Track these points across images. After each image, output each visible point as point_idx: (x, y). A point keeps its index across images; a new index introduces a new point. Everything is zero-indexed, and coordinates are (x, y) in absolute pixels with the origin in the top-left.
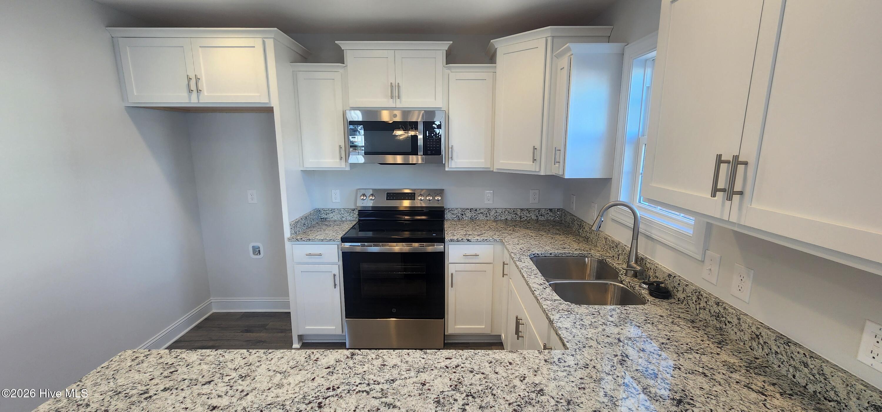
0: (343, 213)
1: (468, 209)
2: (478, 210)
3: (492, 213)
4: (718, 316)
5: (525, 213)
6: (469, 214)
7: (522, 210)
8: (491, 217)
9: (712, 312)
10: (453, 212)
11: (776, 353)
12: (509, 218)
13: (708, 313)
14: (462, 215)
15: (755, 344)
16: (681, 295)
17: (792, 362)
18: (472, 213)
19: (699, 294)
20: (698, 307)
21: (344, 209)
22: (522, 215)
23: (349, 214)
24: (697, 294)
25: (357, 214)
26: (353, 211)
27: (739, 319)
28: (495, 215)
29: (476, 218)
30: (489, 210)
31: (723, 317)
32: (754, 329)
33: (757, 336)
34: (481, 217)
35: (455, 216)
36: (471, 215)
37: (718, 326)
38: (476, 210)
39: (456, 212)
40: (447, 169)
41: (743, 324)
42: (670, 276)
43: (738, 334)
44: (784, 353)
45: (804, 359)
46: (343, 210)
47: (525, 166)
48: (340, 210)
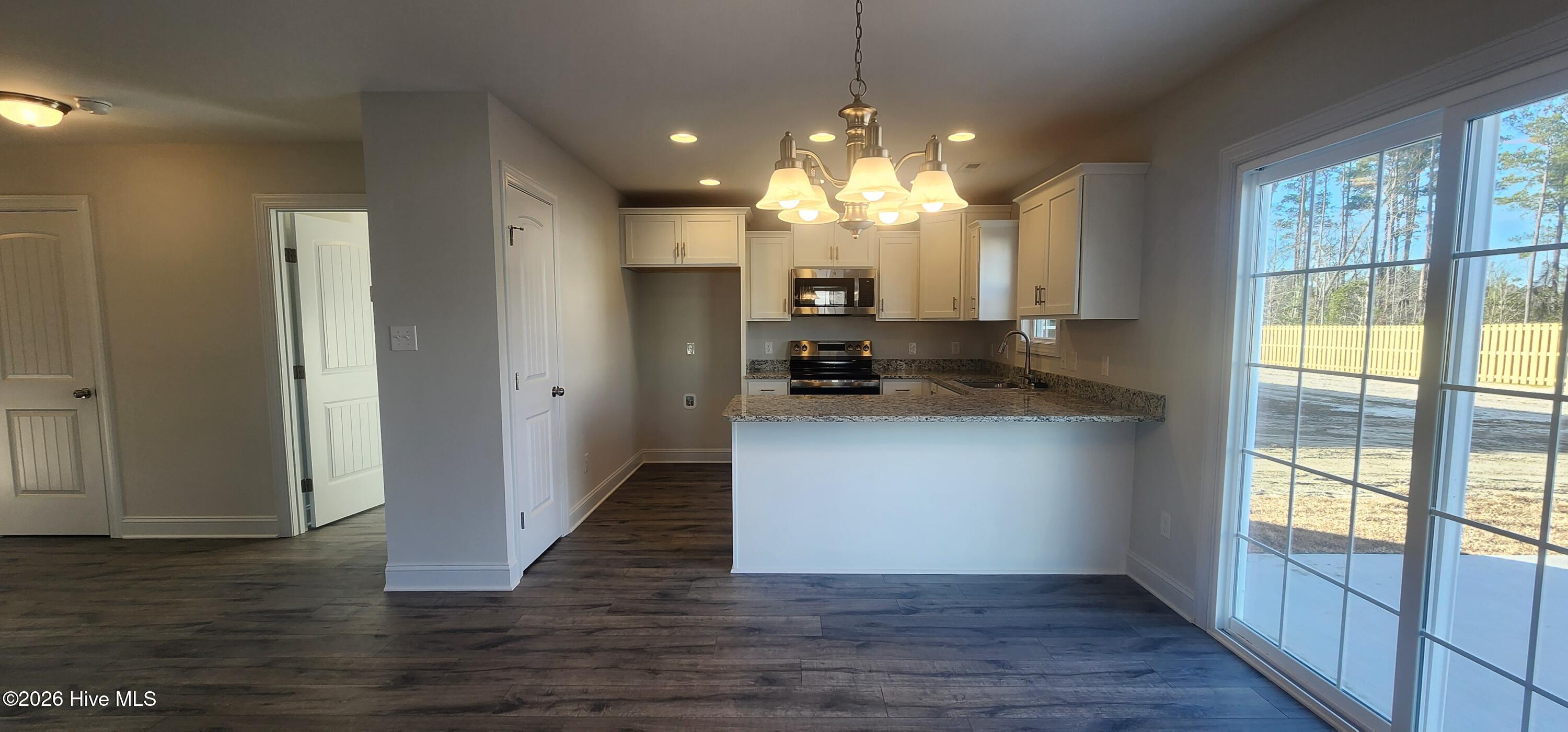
47: (947, 313)
48: (773, 361)
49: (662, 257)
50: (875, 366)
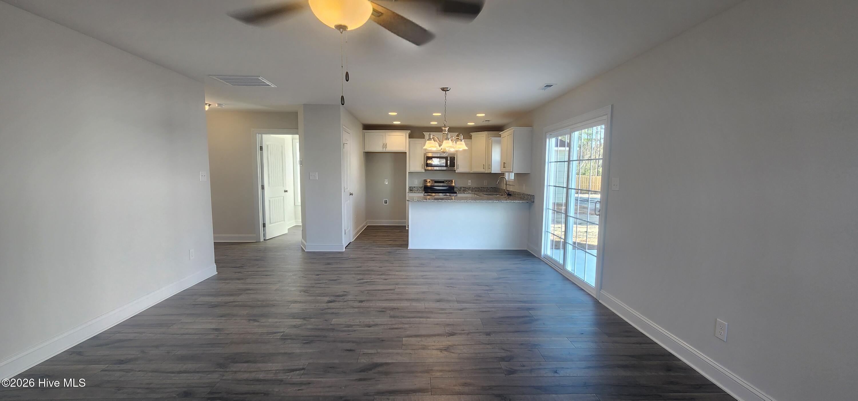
3: (471, 188)
6: (463, 189)
26: (422, 187)
38: (465, 187)
39: (458, 188)
40: (456, 172)
47: (482, 170)
48: (417, 187)
49: (378, 149)
50: (455, 190)
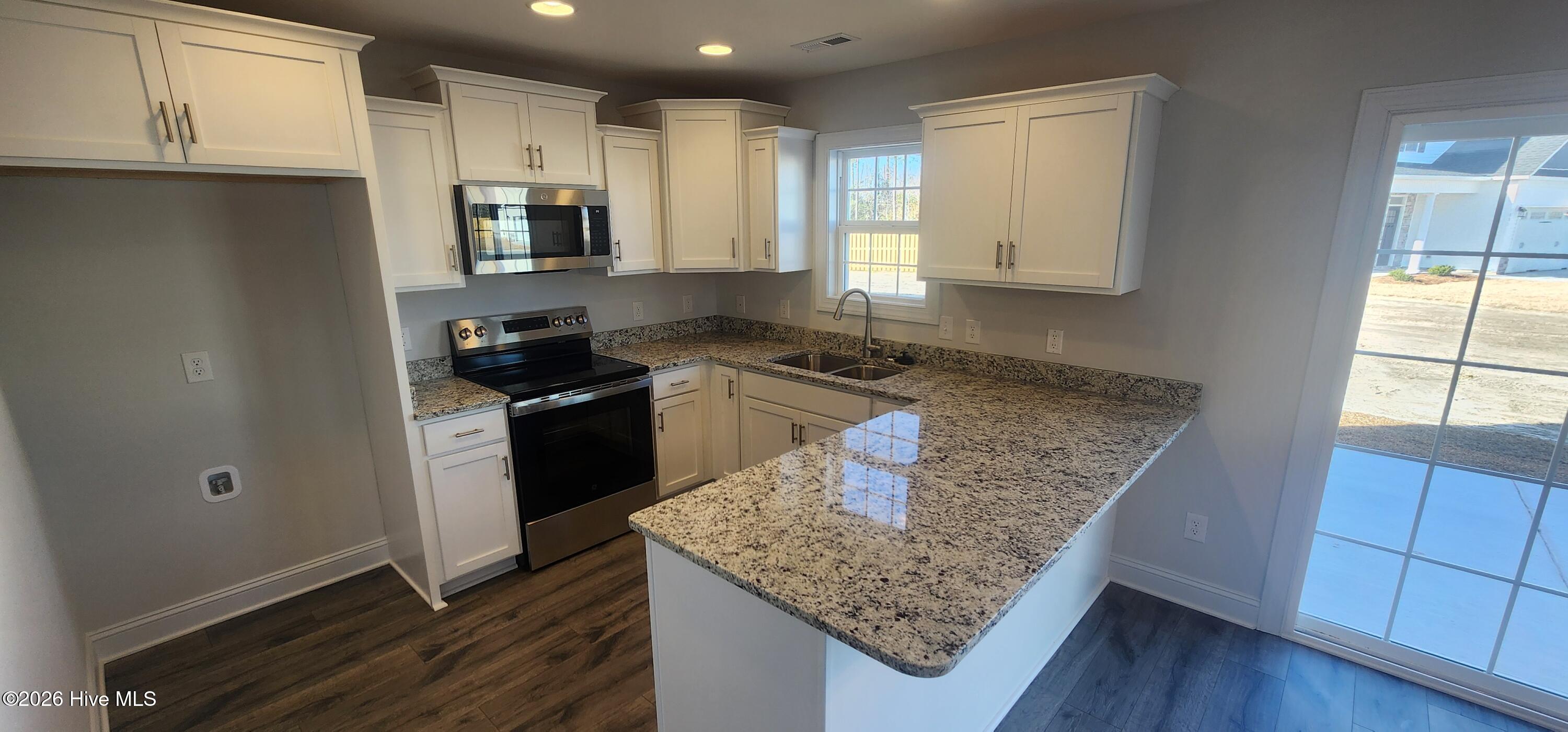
0: (423, 367)
1: (616, 331)
2: (629, 330)
3: (647, 331)
4: (960, 361)
5: (682, 327)
6: (618, 339)
7: (678, 322)
8: (646, 338)
9: (955, 359)
10: (597, 339)
11: (1006, 367)
12: (666, 336)
13: (952, 362)
14: (610, 340)
15: (991, 368)
16: (924, 357)
17: (1016, 369)
18: (623, 336)
19: (941, 351)
20: (941, 361)
21: (424, 360)
22: (679, 329)
23: (435, 368)
24: (940, 351)
25: (449, 365)
26: (443, 361)
27: (977, 356)
28: (650, 334)
29: (628, 343)
30: (642, 328)
31: (964, 360)
32: (989, 359)
33: (992, 362)
34: (634, 340)
35: (601, 344)
36: (622, 338)
37: (961, 368)
38: (627, 331)
39: (602, 338)
40: (610, 274)
41: (981, 359)
42: (909, 345)
43: (978, 367)
44: (1010, 366)
45: (1023, 364)
46: (422, 362)
